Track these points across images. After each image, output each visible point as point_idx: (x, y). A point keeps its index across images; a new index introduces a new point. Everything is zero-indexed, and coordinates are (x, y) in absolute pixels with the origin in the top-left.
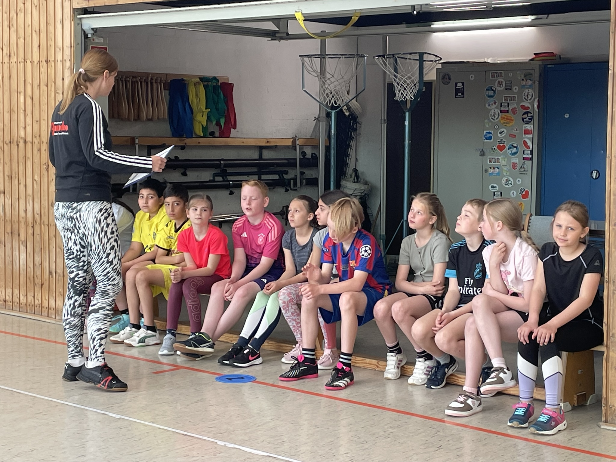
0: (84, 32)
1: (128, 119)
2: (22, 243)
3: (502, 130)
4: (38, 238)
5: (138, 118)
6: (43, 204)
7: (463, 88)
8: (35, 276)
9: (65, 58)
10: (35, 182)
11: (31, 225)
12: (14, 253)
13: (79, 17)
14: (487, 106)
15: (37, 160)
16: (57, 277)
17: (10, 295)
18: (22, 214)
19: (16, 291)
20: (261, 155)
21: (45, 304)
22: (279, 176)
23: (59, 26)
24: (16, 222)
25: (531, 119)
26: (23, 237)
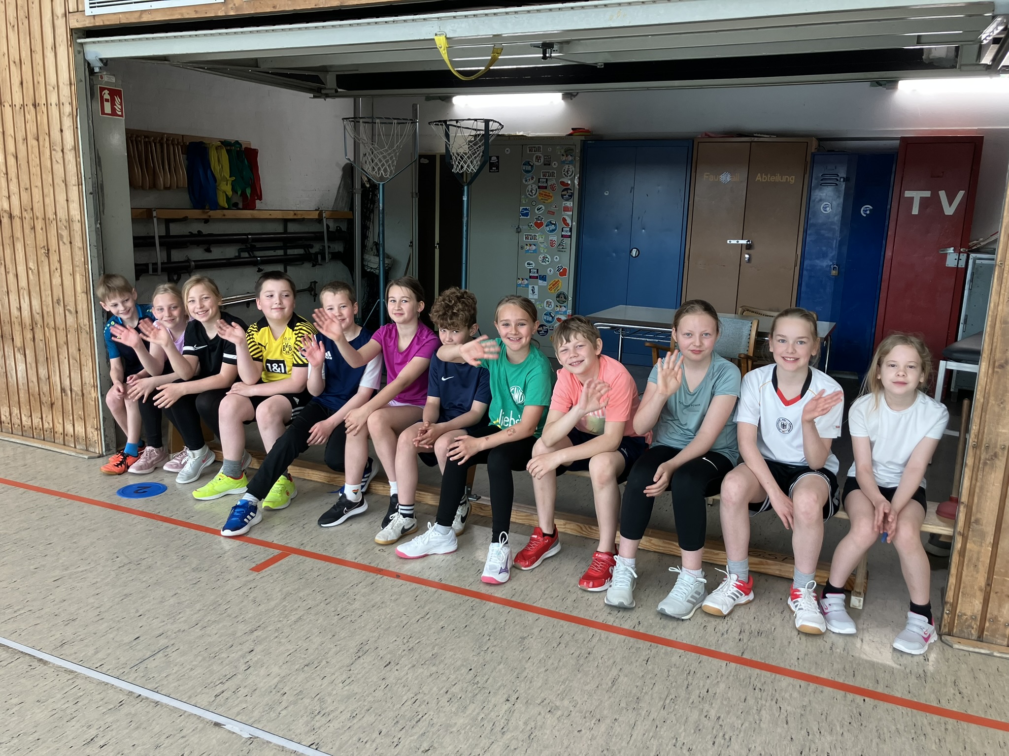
0: (89, 64)
1: (143, 187)
2: (19, 350)
3: (540, 206)
4: (41, 345)
5: (154, 186)
6: (45, 301)
7: (498, 162)
8: (41, 393)
9: (62, 99)
10: (30, 272)
11: (29, 328)
12: (8, 362)
13: (79, 41)
14: (524, 182)
15: (30, 241)
16: (74, 396)
17: (8, 414)
18: (15, 312)
19: (15, 411)
20: (285, 227)
21: (59, 428)
22: (305, 251)
23: (50, 55)
24: (6, 321)
25: (571, 196)
26: (18, 342)
